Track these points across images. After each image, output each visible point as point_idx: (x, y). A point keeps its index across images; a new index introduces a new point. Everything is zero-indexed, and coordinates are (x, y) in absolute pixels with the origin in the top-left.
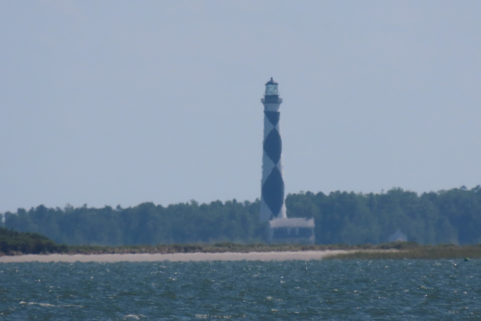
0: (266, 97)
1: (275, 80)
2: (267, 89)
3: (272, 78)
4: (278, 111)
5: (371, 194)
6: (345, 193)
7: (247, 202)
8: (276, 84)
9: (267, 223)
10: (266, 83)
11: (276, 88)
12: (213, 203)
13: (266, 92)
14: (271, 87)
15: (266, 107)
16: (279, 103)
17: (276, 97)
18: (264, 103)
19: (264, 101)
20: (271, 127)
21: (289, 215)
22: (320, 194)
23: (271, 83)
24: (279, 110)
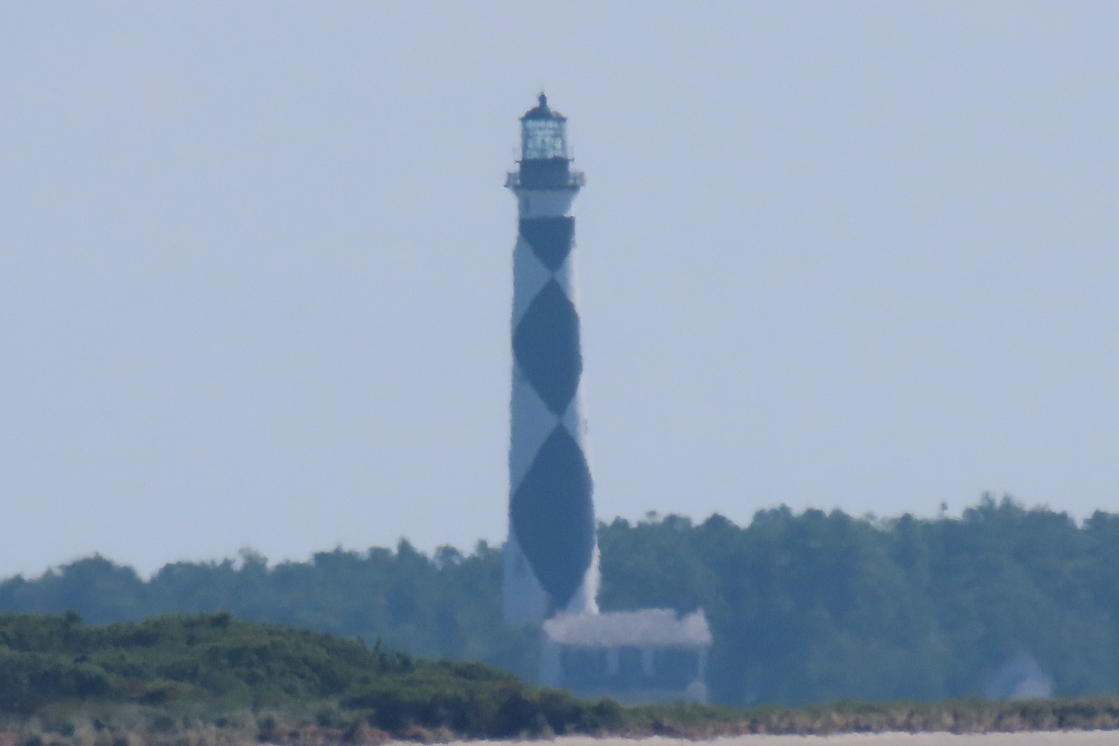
0: (526, 164)
1: (553, 105)
2: (527, 135)
3: (543, 99)
4: (566, 216)
5: (906, 520)
6: (814, 515)
7: (448, 552)
8: (561, 120)
9: (535, 634)
10: (523, 114)
11: (559, 134)
12: (321, 558)
13: (525, 148)
14: (540, 129)
15: (525, 206)
16: (575, 188)
17: (561, 164)
18: (516, 188)
19: (518, 182)
20: (542, 275)
21: (607, 601)
22: (717, 523)
23: (540, 113)
24: (572, 212)
